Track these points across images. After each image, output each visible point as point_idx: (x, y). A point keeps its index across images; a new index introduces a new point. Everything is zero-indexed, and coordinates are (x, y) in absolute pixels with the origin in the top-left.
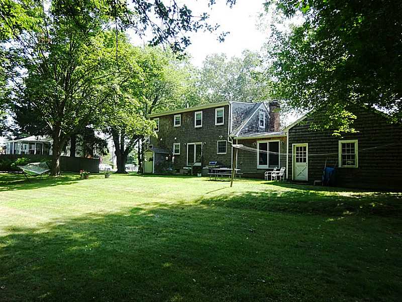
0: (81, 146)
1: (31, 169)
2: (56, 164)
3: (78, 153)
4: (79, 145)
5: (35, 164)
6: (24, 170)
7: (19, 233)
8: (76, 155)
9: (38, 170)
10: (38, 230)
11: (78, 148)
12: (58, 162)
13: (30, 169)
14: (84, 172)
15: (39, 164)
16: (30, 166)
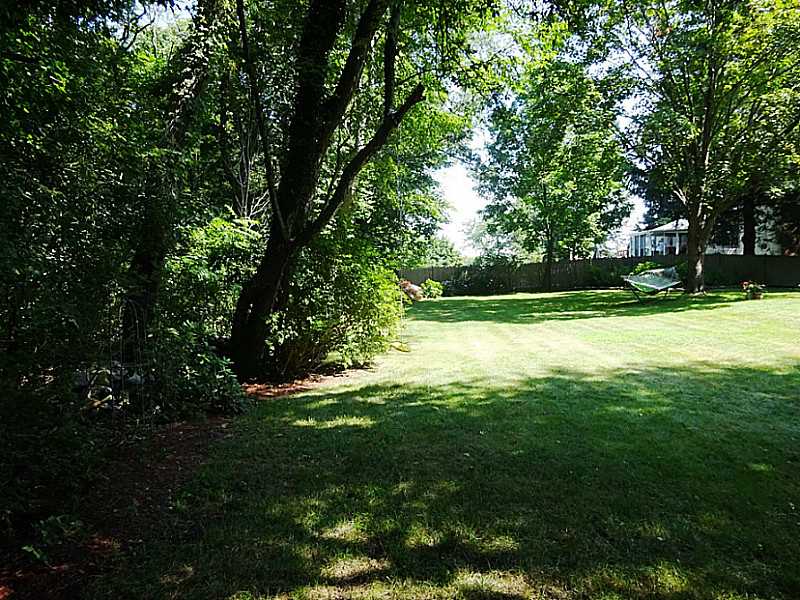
0: (771, 230)
1: (647, 281)
2: (696, 271)
3: (763, 247)
4: (765, 228)
5: (654, 271)
6: (633, 283)
7: (562, 377)
8: (758, 251)
9: (660, 283)
10: (592, 376)
11: (761, 235)
12: (699, 267)
13: (645, 280)
14: (752, 286)
15: (663, 272)
16: (646, 276)
